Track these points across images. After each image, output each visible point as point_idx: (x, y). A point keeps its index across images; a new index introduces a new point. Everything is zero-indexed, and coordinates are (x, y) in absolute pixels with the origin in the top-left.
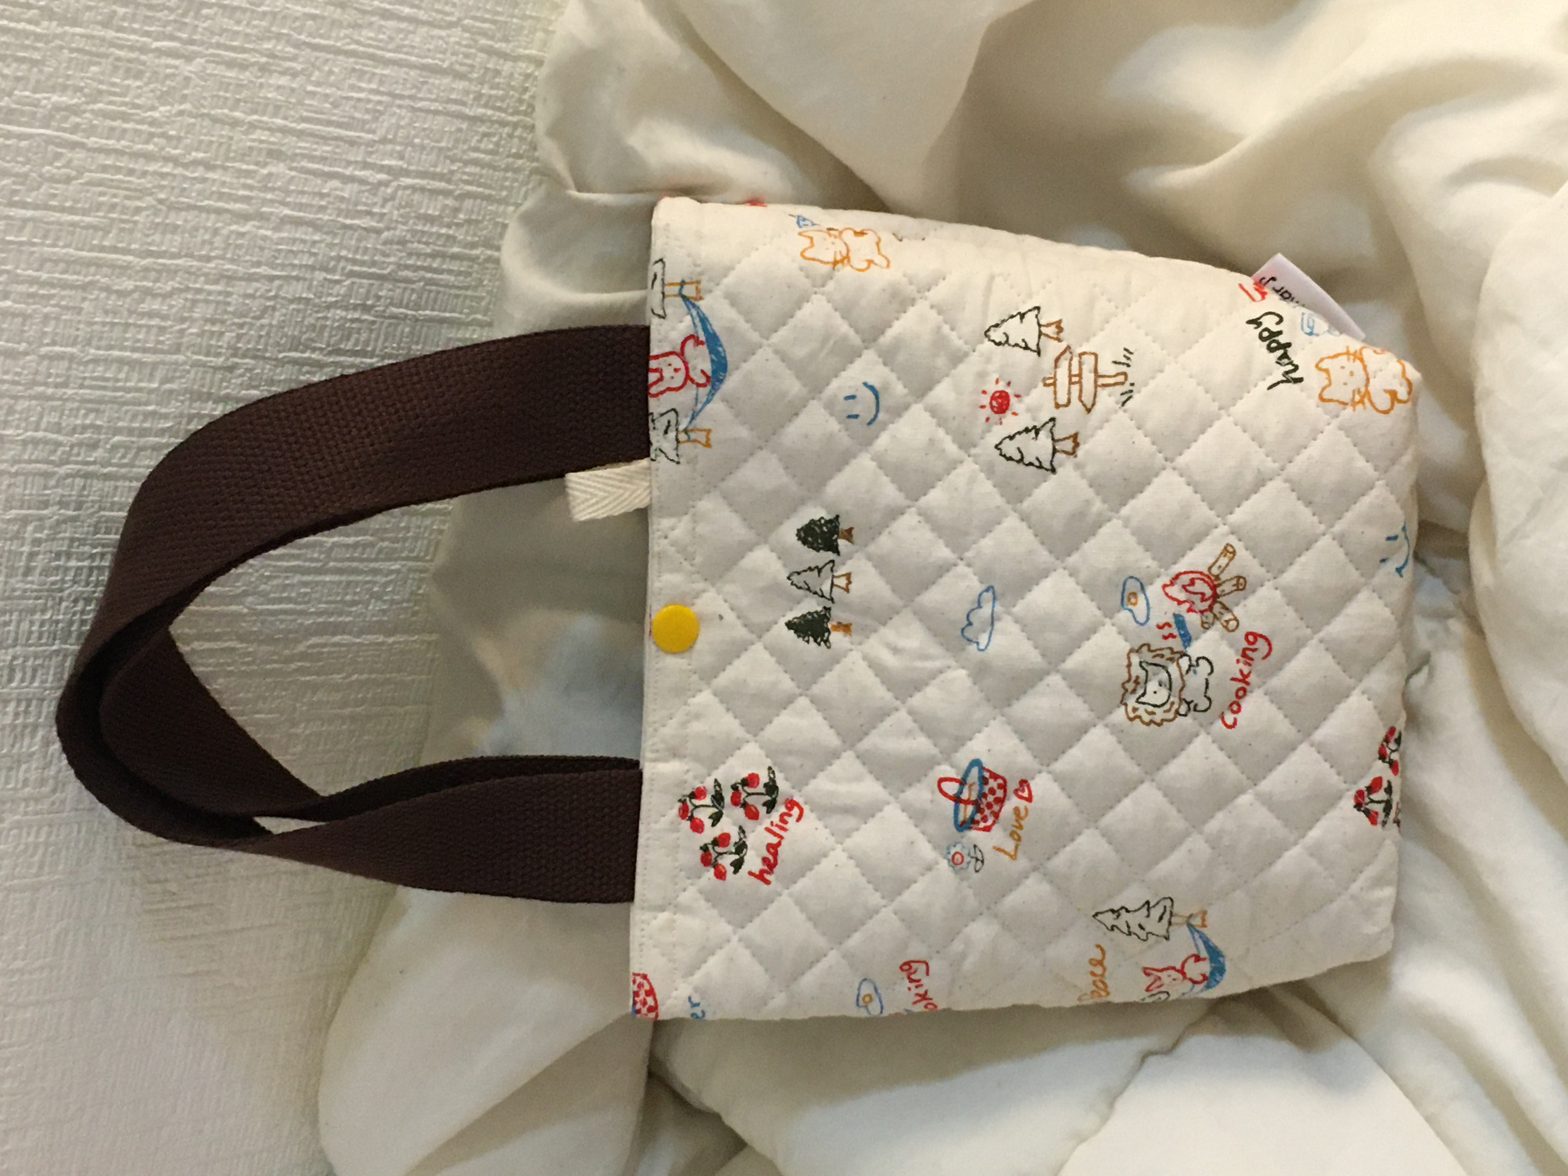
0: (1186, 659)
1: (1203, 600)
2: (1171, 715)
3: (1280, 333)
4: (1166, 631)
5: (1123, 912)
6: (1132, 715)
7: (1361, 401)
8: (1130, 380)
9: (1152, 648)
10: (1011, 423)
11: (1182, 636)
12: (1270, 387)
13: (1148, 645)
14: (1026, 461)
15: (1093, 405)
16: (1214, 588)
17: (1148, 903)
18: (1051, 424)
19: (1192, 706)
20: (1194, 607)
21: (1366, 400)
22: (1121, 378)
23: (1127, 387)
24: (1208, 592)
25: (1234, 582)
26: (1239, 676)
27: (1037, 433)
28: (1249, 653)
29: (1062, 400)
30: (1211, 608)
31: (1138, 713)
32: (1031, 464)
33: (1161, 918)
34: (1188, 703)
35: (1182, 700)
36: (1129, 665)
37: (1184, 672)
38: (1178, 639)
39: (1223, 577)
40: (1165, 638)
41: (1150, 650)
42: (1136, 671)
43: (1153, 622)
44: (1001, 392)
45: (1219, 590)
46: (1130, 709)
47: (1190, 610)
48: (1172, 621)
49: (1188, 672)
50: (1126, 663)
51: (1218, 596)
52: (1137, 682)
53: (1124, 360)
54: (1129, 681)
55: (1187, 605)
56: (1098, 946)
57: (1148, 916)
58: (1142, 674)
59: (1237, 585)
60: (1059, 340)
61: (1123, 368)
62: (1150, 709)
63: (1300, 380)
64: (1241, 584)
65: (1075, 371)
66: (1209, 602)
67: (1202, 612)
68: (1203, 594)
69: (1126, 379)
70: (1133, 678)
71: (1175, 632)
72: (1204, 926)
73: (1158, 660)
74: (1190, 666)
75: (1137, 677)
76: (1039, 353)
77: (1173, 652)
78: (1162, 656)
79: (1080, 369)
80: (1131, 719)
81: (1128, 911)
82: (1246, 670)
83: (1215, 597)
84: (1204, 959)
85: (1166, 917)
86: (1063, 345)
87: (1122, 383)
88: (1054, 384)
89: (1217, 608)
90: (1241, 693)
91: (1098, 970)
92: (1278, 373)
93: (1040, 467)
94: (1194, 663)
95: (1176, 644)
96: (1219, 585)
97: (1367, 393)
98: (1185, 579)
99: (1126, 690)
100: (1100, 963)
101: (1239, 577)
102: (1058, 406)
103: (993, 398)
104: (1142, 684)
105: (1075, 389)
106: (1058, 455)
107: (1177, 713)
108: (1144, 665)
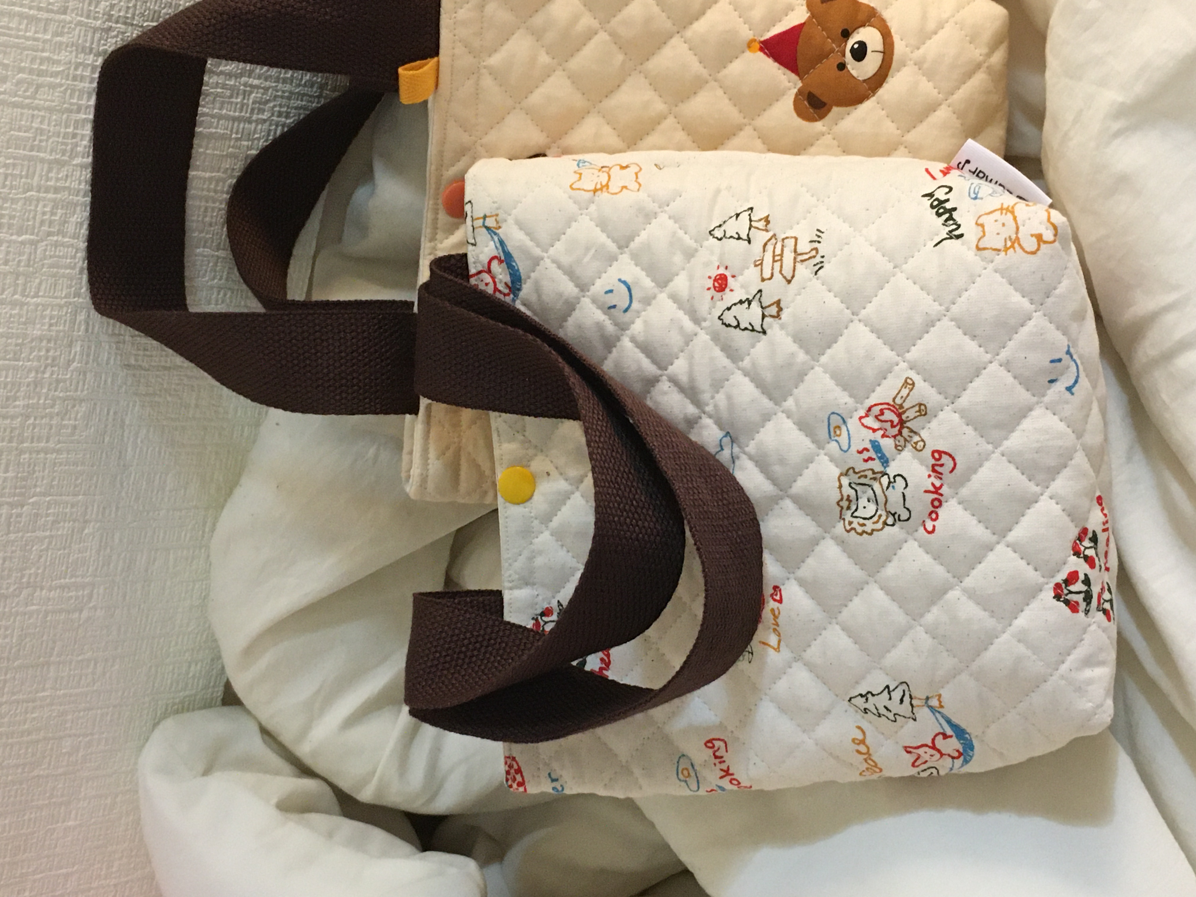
0: (886, 477)
1: (893, 426)
2: (879, 525)
3: (948, 200)
4: (866, 455)
5: (869, 696)
6: (848, 528)
7: (1012, 246)
8: (821, 253)
9: (857, 470)
10: (730, 298)
11: (880, 458)
12: (936, 245)
13: (853, 468)
14: (742, 326)
15: (793, 277)
16: (899, 415)
17: (887, 687)
18: (759, 295)
19: (896, 516)
20: (887, 433)
21: (1016, 245)
22: (813, 253)
23: (818, 259)
24: (896, 420)
25: (917, 408)
26: (932, 489)
27: (749, 304)
28: (937, 468)
29: (767, 274)
30: (900, 433)
31: (853, 526)
32: (746, 329)
33: (902, 701)
34: (894, 515)
35: (888, 513)
36: (840, 487)
37: (885, 488)
38: (877, 461)
39: (906, 405)
40: (866, 461)
41: (855, 472)
42: (847, 491)
43: (854, 449)
44: (720, 275)
45: (904, 417)
46: (847, 522)
47: (883, 436)
48: (869, 446)
49: (888, 488)
50: (837, 484)
51: (905, 422)
52: (849, 499)
53: (817, 239)
54: (842, 499)
55: (881, 432)
56: (859, 728)
57: (890, 699)
58: (852, 493)
59: (919, 411)
60: (767, 231)
61: (816, 245)
62: (862, 521)
63: (961, 236)
64: (922, 410)
65: (778, 251)
66: (898, 428)
67: (895, 437)
68: (892, 422)
69: (817, 253)
70: (845, 498)
71: (872, 454)
72: (942, 707)
73: (863, 481)
74: (890, 483)
75: (848, 496)
76: (749, 242)
77: (874, 473)
78: (866, 477)
79: (782, 250)
80: (848, 531)
81: (873, 695)
82: (938, 483)
83: (902, 423)
84: (951, 736)
85: (907, 699)
86: (770, 234)
87: (814, 257)
88: (761, 264)
89: (905, 432)
90: (936, 503)
91: (863, 749)
92: (944, 232)
93: (753, 330)
94: (892, 480)
95: (876, 466)
96: (904, 412)
97: (1017, 238)
98: (876, 410)
99: (842, 508)
100: (863, 742)
101: (920, 405)
102: (763, 280)
103: (715, 280)
104: (854, 501)
105: (777, 265)
106: (766, 319)
107: (885, 523)
108: (853, 486)
